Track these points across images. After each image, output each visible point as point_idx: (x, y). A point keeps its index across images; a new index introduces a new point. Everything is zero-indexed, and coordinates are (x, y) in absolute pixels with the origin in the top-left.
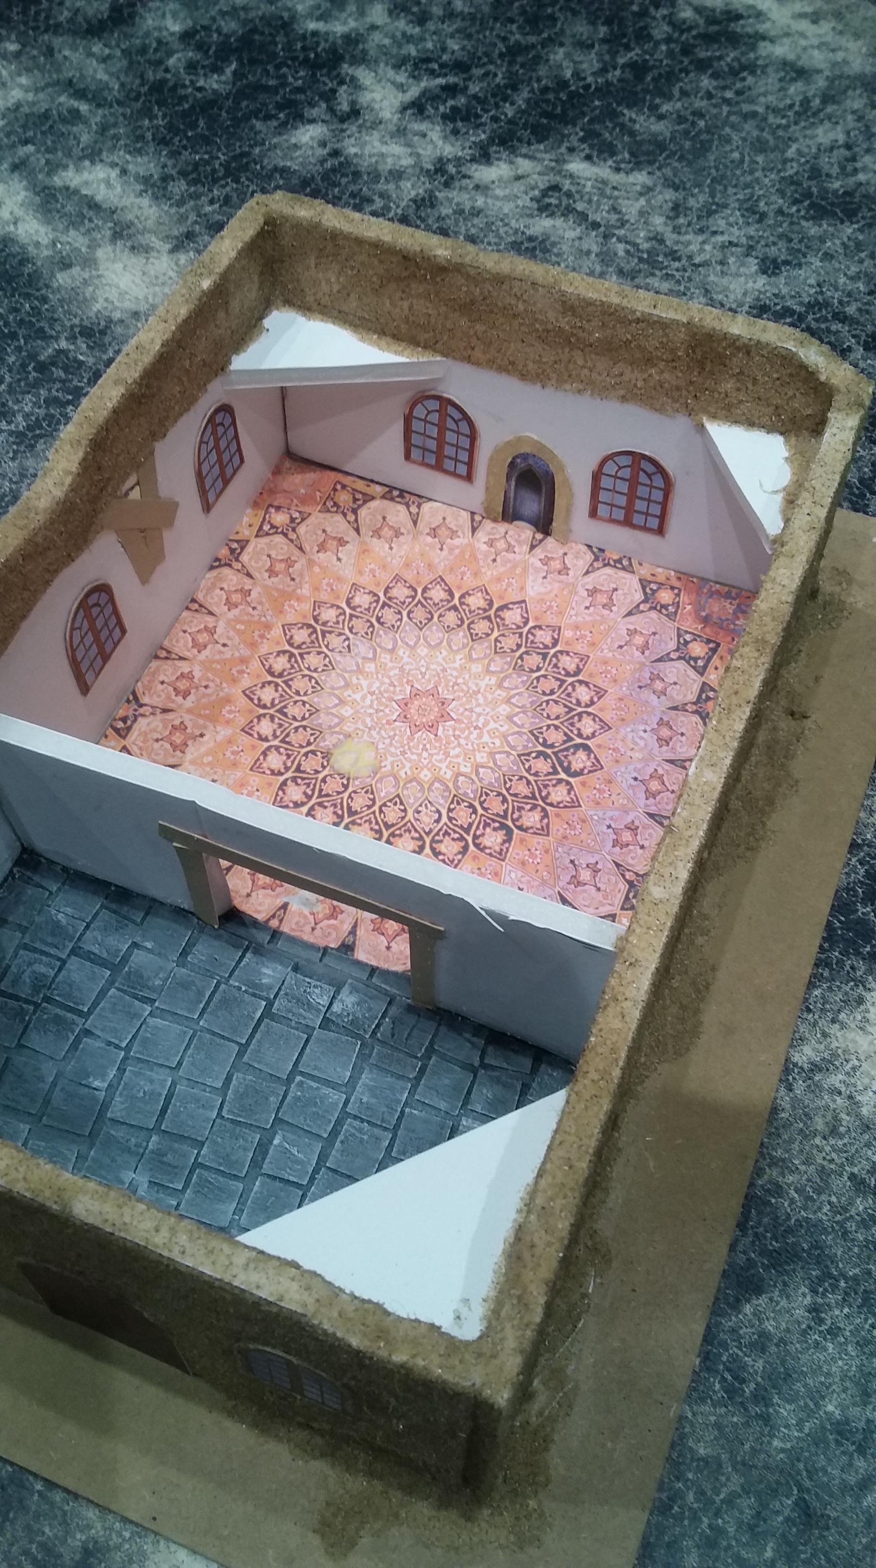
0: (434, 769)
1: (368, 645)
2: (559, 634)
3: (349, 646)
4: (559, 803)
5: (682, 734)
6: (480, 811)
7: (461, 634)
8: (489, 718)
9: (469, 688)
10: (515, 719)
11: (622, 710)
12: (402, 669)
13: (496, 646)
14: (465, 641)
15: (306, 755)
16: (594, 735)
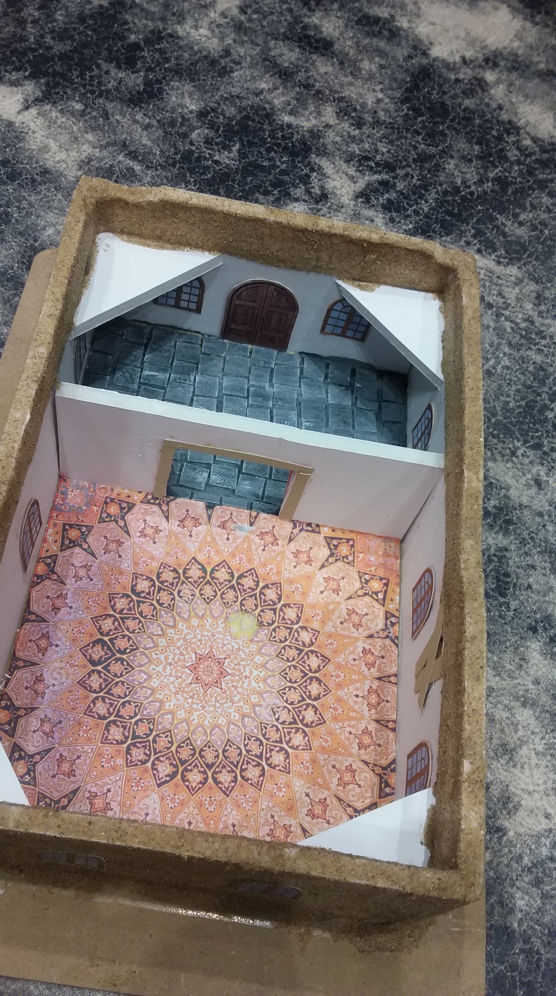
0: (190, 627)
1: (262, 718)
2: (127, 759)
3: (275, 714)
4: (106, 618)
5: (27, 688)
6: (154, 602)
7: (198, 743)
8: (164, 674)
9: (182, 696)
10: (145, 677)
11: (71, 700)
12: (232, 701)
13: (171, 737)
14: (194, 737)
15: (273, 622)
16: (89, 675)
